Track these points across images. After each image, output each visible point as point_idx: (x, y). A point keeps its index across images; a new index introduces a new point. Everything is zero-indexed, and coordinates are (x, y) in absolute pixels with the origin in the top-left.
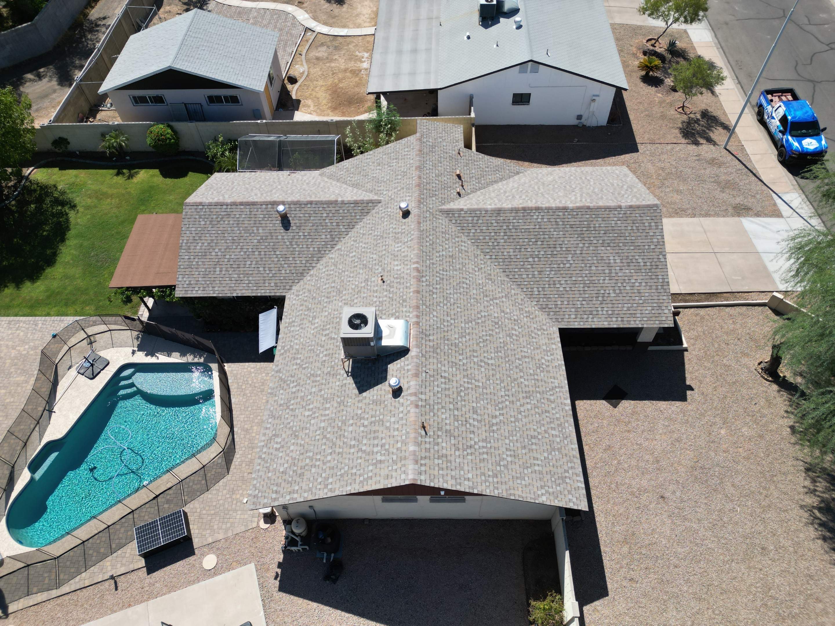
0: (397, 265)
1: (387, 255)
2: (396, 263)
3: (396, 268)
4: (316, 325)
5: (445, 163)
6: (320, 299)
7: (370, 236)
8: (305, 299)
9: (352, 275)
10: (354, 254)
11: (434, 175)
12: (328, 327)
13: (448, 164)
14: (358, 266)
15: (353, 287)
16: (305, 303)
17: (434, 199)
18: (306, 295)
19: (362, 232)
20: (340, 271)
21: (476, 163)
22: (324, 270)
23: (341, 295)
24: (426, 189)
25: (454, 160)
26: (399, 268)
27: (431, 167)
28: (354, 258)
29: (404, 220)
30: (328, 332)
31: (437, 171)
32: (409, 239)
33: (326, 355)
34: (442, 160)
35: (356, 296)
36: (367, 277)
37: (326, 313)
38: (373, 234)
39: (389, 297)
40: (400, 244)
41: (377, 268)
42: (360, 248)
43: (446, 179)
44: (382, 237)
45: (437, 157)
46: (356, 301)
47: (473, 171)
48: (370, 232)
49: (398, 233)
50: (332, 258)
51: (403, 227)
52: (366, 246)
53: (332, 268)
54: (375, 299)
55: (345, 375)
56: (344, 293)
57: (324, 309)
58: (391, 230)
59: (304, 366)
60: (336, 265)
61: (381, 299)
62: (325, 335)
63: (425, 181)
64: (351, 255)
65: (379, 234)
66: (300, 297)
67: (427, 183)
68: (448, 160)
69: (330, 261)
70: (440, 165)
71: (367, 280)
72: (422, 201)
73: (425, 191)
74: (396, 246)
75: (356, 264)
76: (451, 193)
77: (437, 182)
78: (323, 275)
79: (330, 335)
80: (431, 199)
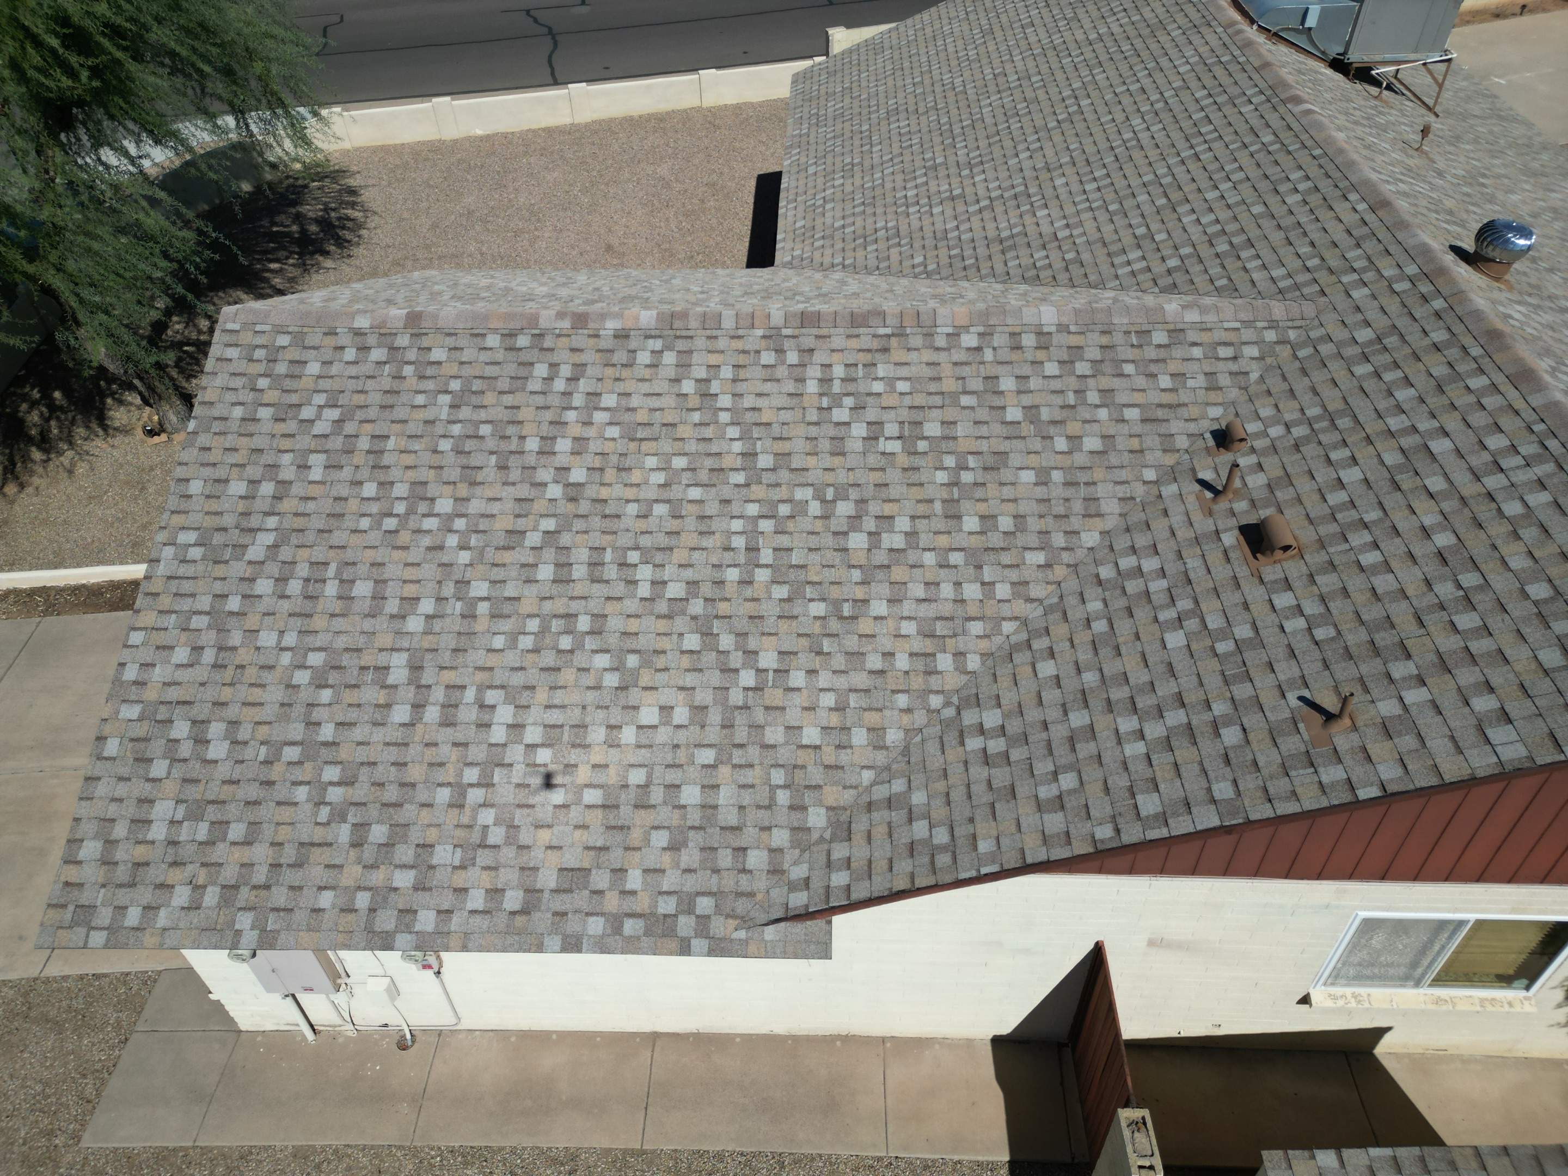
5: (1411, 578)
11: (1440, 446)
13: (1384, 583)
17: (1364, 335)
21: (1175, 717)
24: (1436, 347)
25: (1355, 638)
27: (1494, 482)
31: (1436, 483)
34: (1445, 590)
43: (1351, 475)
45: (1500, 582)
47: (1175, 640)
63: (1477, 382)
67: (1458, 377)
68: (1401, 612)
70: (1443, 539)
72: (1425, 288)
73: (1439, 336)
76: (1276, 421)
77: (1395, 423)
80: (1381, 322)
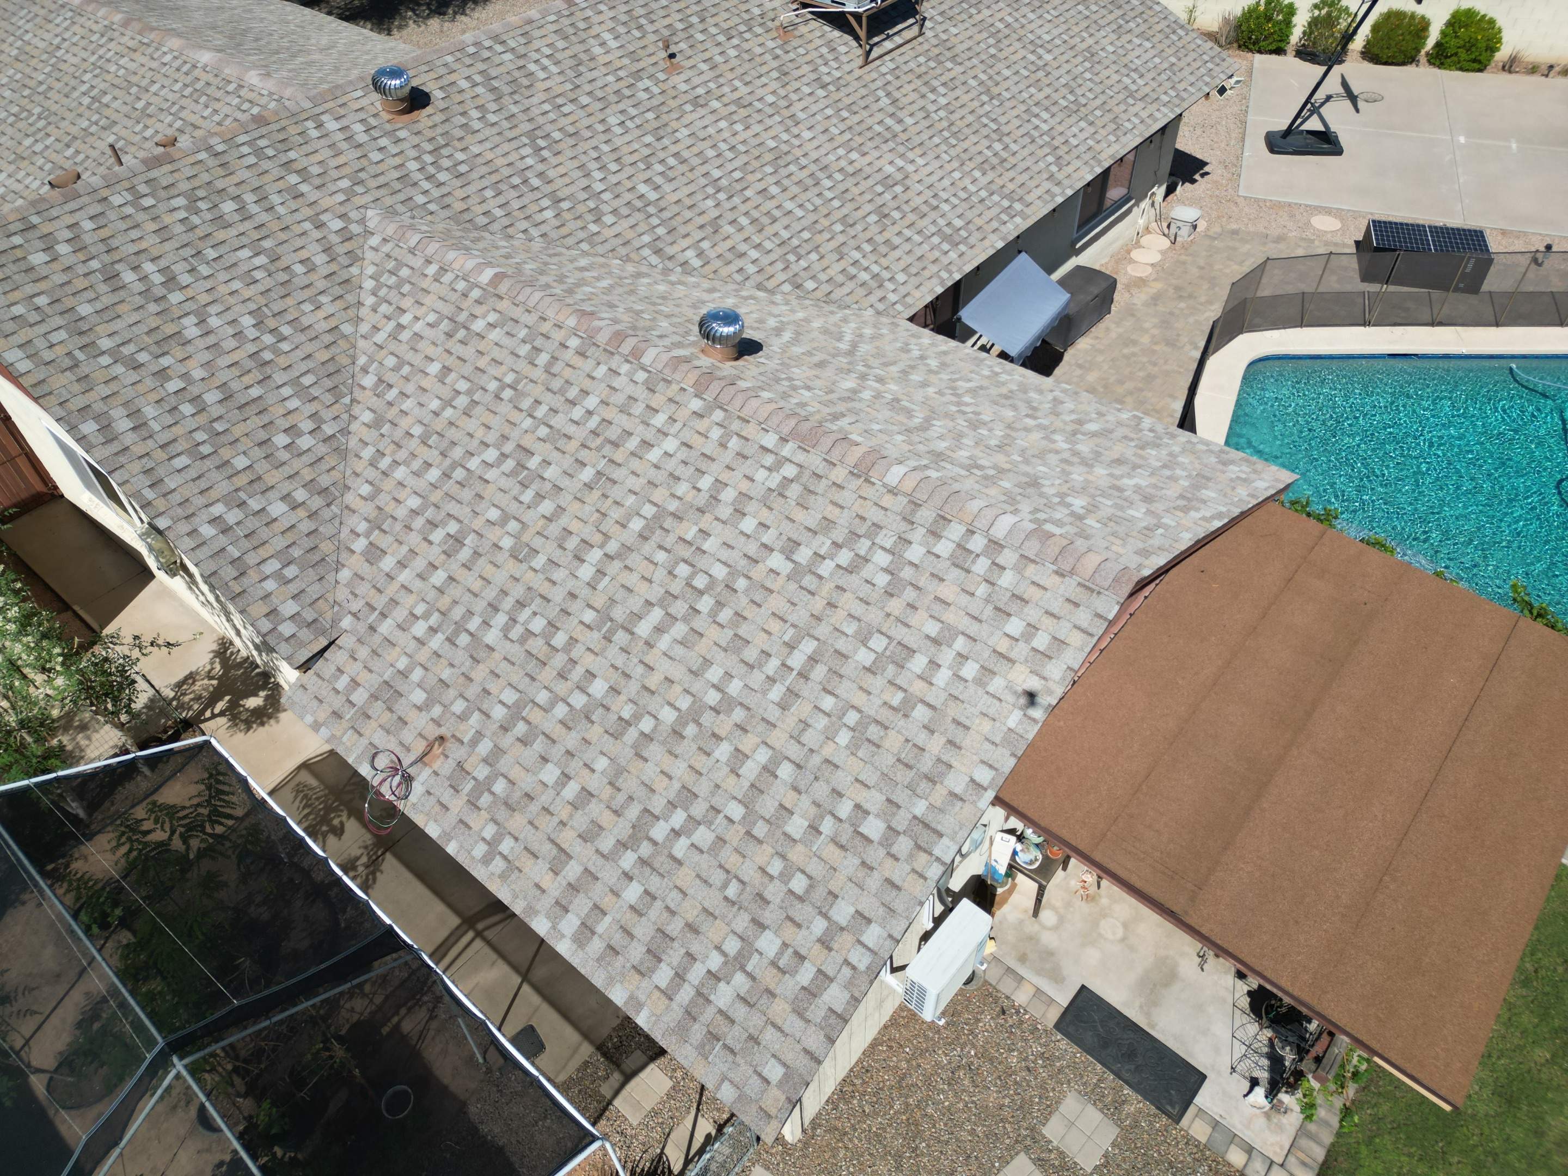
0: (603, 44)
1: (588, 88)
2: (597, 50)
3: (613, 44)
4: (900, 163)
6: (836, 203)
7: (552, 174)
8: (867, 248)
9: (711, 153)
10: (643, 188)
12: (878, 128)
14: (674, 149)
15: (739, 127)
16: (879, 239)
18: (857, 255)
19: (549, 214)
20: (722, 196)
22: (754, 254)
23: (785, 148)
26: (607, 36)
28: (659, 180)
29: (437, 94)
30: (889, 122)
32: (499, 48)
33: (933, 90)
35: (758, 105)
36: (688, 108)
37: (854, 155)
38: (541, 167)
39: (702, 20)
40: (532, 67)
41: (643, 95)
42: (613, 179)
44: (531, 135)
46: (770, 99)
48: (535, 182)
49: (493, 90)
50: (700, 254)
51: (464, 84)
52: (593, 165)
53: (730, 229)
54: (732, 53)
55: (928, 24)
56: (772, 144)
57: (850, 170)
58: (492, 118)
59: (994, 127)
60: (715, 225)
61: (721, 38)
62: (900, 121)
64: (653, 196)
65: (527, 151)
66: (875, 269)
69: (712, 254)
71: (696, 102)
74: (542, 75)
75: (672, 161)
78: (768, 245)
79: (891, 110)
